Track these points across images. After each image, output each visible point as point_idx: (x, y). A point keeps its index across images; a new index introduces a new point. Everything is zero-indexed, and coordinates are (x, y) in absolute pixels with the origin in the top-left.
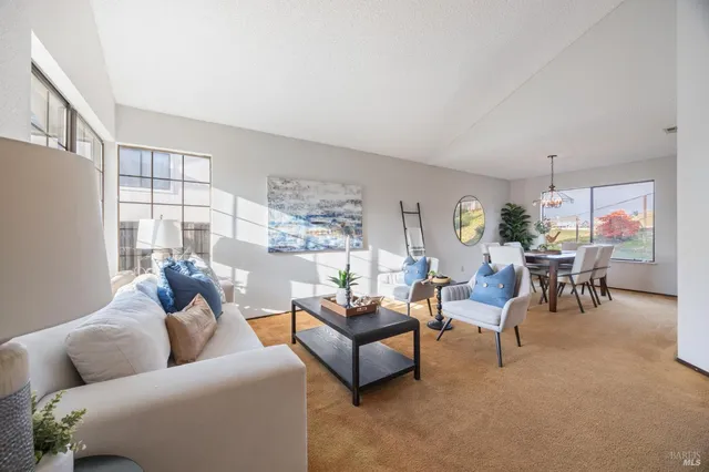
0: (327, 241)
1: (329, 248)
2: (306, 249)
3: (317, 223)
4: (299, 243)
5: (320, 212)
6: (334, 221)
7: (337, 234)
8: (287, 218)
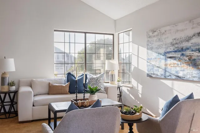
0: (177, 72)
1: (179, 78)
2: (165, 78)
3: (170, 57)
4: (160, 72)
5: (172, 48)
6: (183, 55)
7: (185, 66)
8: (154, 55)
